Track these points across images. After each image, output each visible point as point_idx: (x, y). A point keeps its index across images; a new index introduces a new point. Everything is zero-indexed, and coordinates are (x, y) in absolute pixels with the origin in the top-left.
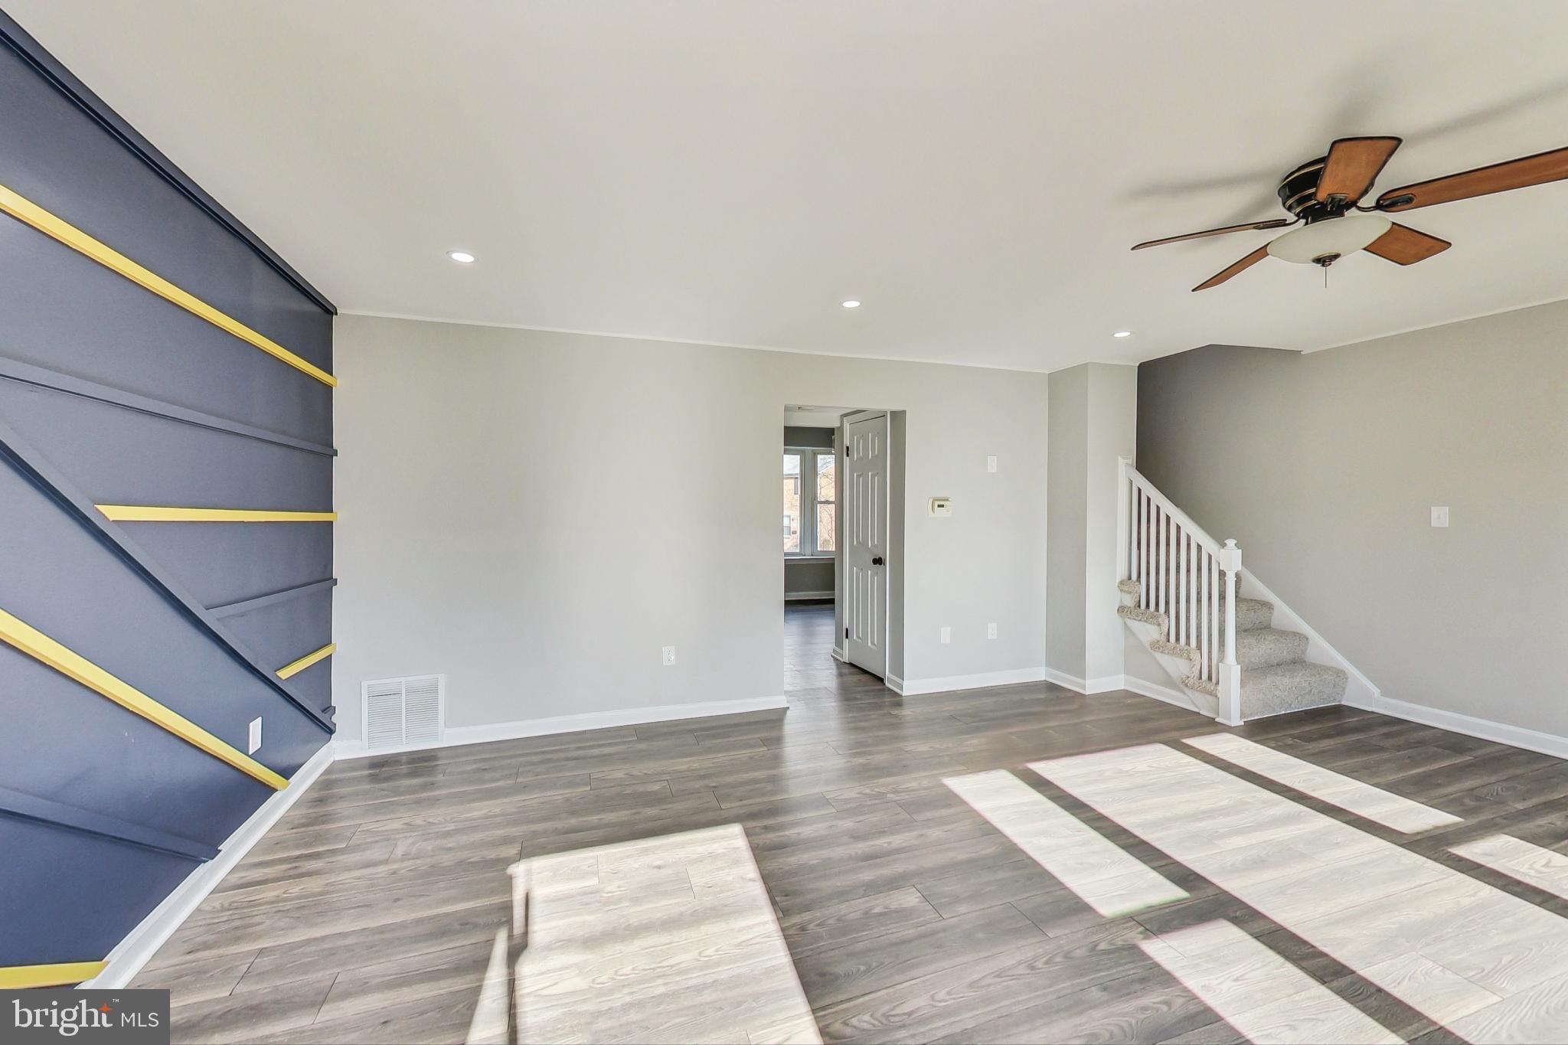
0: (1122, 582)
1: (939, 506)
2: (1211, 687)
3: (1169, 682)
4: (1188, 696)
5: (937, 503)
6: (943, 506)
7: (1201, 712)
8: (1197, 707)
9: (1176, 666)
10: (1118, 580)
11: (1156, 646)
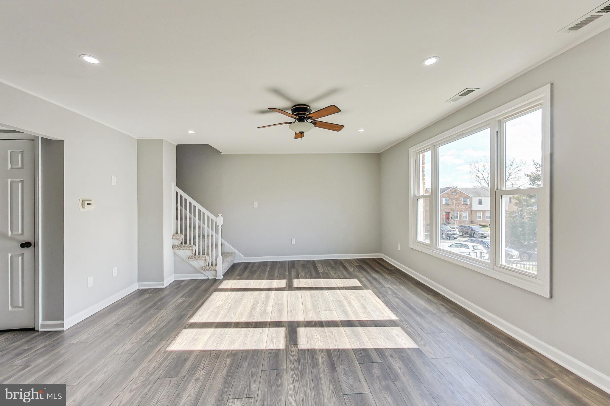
0: (174, 235)
1: (88, 204)
2: (214, 267)
3: (197, 271)
4: (204, 274)
5: (87, 202)
6: (89, 204)
7: (209, 278)
8: (207, 277)
9: (199, 263)
10: (172, 235)
11: (190, 258)
